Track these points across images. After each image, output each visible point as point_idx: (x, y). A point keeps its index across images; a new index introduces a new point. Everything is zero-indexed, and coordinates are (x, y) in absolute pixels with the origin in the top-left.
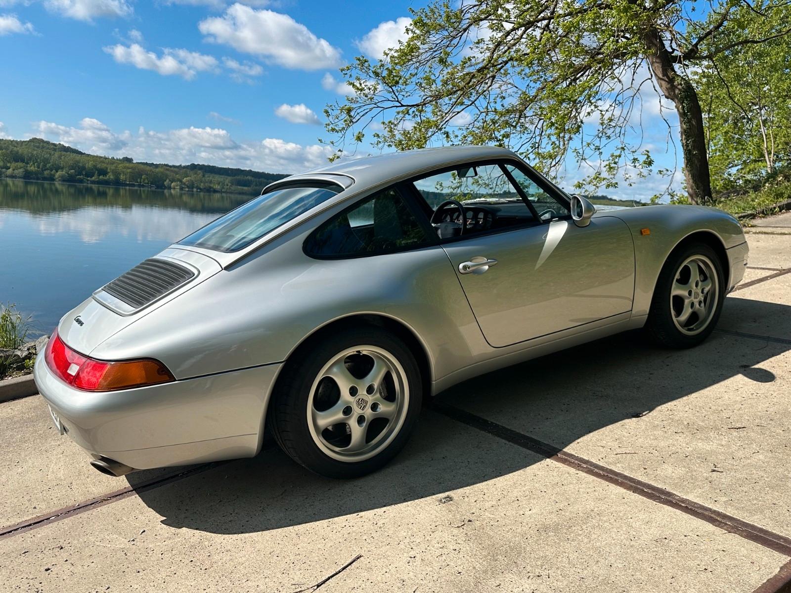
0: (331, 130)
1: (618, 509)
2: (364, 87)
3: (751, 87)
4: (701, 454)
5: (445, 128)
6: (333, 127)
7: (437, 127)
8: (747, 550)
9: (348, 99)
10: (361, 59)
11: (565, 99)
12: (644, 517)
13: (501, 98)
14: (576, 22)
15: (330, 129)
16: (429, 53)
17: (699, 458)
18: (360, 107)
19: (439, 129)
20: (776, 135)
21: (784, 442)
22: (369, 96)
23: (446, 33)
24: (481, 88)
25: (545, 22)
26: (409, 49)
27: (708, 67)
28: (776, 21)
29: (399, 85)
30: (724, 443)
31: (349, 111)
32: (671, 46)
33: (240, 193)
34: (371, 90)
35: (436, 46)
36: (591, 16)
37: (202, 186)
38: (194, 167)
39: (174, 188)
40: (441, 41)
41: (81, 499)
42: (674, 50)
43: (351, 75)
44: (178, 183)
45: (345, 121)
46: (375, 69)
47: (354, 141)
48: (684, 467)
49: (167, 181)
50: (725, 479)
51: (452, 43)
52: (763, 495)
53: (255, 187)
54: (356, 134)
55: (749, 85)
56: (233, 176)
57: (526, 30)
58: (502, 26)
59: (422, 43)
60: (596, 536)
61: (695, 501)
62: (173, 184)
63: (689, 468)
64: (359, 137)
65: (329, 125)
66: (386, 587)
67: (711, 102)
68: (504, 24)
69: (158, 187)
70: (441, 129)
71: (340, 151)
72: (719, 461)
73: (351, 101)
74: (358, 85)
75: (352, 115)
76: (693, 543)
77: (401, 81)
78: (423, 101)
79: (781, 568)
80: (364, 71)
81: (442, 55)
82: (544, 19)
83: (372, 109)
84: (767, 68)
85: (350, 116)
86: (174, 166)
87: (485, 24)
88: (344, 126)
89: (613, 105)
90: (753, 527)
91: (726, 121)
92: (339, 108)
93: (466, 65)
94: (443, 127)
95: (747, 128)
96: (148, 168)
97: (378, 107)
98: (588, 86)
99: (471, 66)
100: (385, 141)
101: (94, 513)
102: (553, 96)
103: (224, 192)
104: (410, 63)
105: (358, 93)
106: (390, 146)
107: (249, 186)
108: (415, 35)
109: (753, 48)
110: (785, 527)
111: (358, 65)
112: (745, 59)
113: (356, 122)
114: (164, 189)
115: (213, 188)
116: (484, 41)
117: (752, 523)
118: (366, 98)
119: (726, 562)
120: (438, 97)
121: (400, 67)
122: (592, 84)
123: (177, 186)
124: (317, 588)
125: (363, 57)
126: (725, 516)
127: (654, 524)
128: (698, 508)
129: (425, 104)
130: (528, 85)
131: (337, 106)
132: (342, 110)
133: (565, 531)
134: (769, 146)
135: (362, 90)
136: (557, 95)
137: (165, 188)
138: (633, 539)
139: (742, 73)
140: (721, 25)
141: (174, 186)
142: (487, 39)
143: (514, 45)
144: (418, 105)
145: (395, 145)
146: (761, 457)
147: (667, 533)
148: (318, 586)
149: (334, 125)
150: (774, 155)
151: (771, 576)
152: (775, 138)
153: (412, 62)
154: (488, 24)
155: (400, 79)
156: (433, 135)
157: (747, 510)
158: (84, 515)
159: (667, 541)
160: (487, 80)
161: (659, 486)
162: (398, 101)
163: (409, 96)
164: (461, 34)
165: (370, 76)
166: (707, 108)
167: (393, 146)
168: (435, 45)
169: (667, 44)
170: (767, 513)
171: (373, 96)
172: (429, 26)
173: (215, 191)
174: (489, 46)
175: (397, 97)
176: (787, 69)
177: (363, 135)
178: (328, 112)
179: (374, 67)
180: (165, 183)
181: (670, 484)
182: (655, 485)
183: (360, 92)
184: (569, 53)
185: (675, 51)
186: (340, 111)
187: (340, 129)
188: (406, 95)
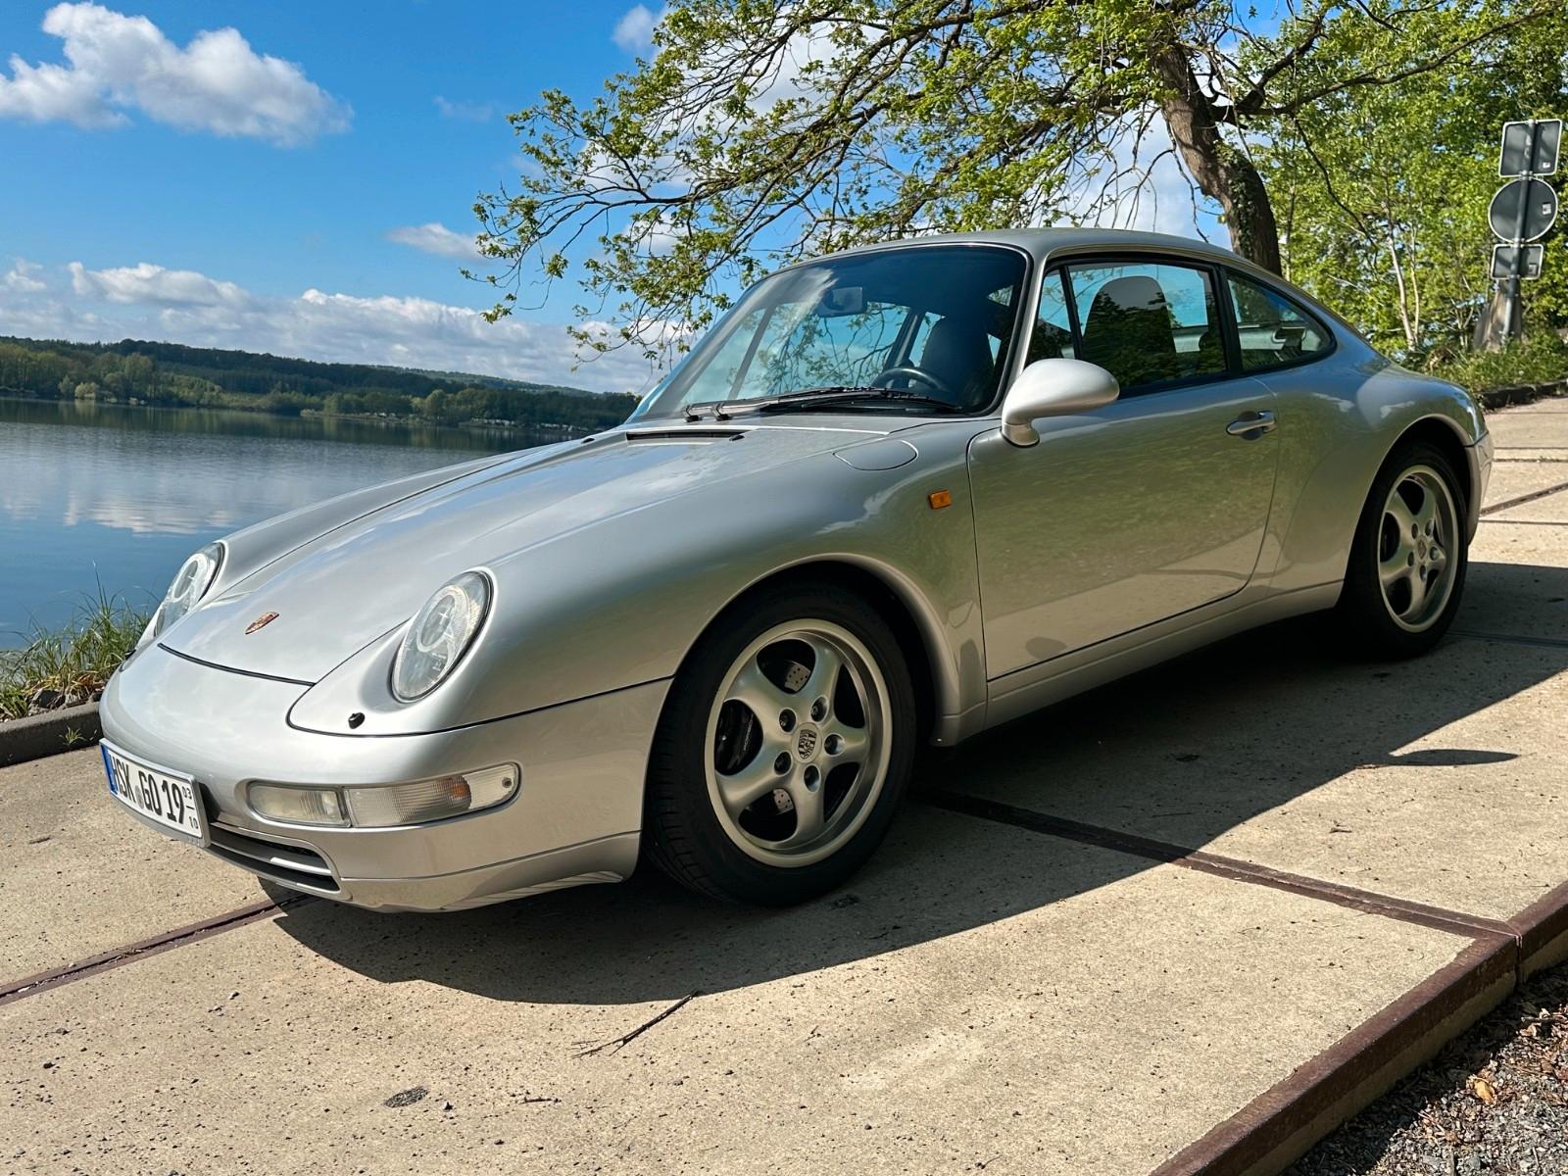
0: (489, 251)
1: (1168, 893)
2: (562, 157)
3: (1369, 178)
4: (1310, 808)
5: (745, 250)
6: (494, 244)
7: (728, 247)
8: (1401, 934)
9: (527, 184)
10: (556, 95)
11: (999, 191)
12: (1216, 901)
13: (859, 191)
14: (1021, 29)
15: (488, 247)
16: (704, 90)
17: (1307, 814)
18: (555, 201)
19: (732, 253)
20: (1423, 281)
21: (1458, 783)
22: (575, 178)
23: (742, 46)
24: (816, 168)
25: (951, 29)
26: (661, 77)
27: (1285, 134)
28: (1414, 42)
29: (641, 156)
30: (1350, 790)
31: (530, 209)
32: (1210, 86)
33: (244, 409)
34: (578, 165)
35: (720, 73)
36: (1052, 17)
37: (150, 391)
38: (129, 347)
39: (83, 398)
40: (731, 63)
41: (76, 957)
42: (1217, 94)
43: (532, 131)
44: (93, 384)
45: (522, 231)
46: (586, 118)
47: (543, 274)
48: (1282, 828)
49: (66, 380)
50: (1356, 842)
51: (754, 68)
52: (1423, 859)
53: (280, 395)
54: (549, 258)
55: (1366, 174)
56: (225, 369)
57: (910, 45)
58: (860, 34)
59: (689, 66)
60: (1132, 933)
61: (1306, 875)
62: (78, 388)
63: (1291, 829)
64: (555, 266)
65: (486, 239)
66: (757, 1031)
67: (1293, 208)
68: (865, 29)
69: (42, 394)
70: (735, 253)
71: (510, 297)
72: (1344, 818)
73: (535, 187)
74: (550, 155)
75: (537, 219)
76: (1308, 931)
77: (644, 148)
78: (693, 191)
79: (1459, 954)
80: (561, 122)
81: (733, 92)
82: (947, 22)
83: (582, 205)
84: (1401, 142)
85: (533, 222)
86: (82, 347)
87: (824, 28)
88: (519, 243)
89: (1098, 205)
90: (1409, 904)
91: (1322, 251)
92: (507, 202)
93: (785, 117)
94: (741, 247)
95: (1365, 269)
96: (18, 350)
97: (595, 202)
98: (1046, 166)
99: (793, 119)
100: (612, 277)
101: (114, 976)
102: (974, 184)
103: (203, 406)
104: (662, 109)
105: (549, 171)
106: (621, 288)
107: (266, 392)
108: (673, 49)
109: (1372, 98)
110: (1464, 900)
111: (549, 108)
112: (1358, 121)
113: (547, 233)
114: (58, 399)
115: (177, 396)
116: (822, 66)
117: (1406, 899)
118: (568, 182)
119: (1366, 953)
120: (727, 183)
121: (641, 117)
122: (1053, 160)
123: (89, 392)
124: (625, 1043)
125: (559, 92)
126: (1360, 893)
127: (1235, 910)
128: (1311, 884)
129: (698, 198)
130: (917, 164)
131: (502, 198)
132: (514, 206)
133: (1076, 930)
134: (1409, 304)
135: (556, 164)
136: (983, 183)
137: (60, 396)
138: (1200, 933)
139: (1352, 149)
140: (1309, 46)
141: (83, 393)
142: (827, 62)
143: (886, 77)
144: (683, 200)
145: (634, 288)
146: (1418, 806)
147: (1260, 921)
148: (626, 1041)
149: (496, 239)
150: (1421, 323)
151: (1441, 966)
152: (1421, 287)
153: (667, 108)
154: (831, 30)
155: (642, 143)
156: (719, 264)
157: (1397, 882)
158: (95, 979)
159: (1261, 932)
160: (830, 152)
161: (1240, 858)
162: (639, 190)
163: (664, 179)
164: (772, 48)
165: (575, 135)
166: (1284, 221)
167: (629, 291)
168: (718, 71)
169: (1202, 81)
170: (1432, 883)
171: (584, 178)
172: (705, 28)
173: (183, 404)
174: (831, 78)
175: (636, 181)
176: (1439, 144)
177: (566, 262)
178: (484, 211)
179: (585, 114)
180: (60, 385)
181: (1258, 854)
182: (1233, 857)
183: (553, 169)
184: (1007, 93)
185: (1220, 97)
186: (509, 209)
187: (510, 248)
188: (656, 179)
